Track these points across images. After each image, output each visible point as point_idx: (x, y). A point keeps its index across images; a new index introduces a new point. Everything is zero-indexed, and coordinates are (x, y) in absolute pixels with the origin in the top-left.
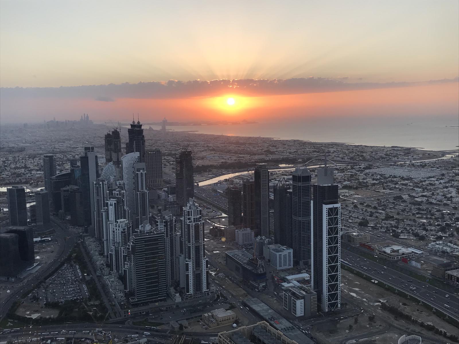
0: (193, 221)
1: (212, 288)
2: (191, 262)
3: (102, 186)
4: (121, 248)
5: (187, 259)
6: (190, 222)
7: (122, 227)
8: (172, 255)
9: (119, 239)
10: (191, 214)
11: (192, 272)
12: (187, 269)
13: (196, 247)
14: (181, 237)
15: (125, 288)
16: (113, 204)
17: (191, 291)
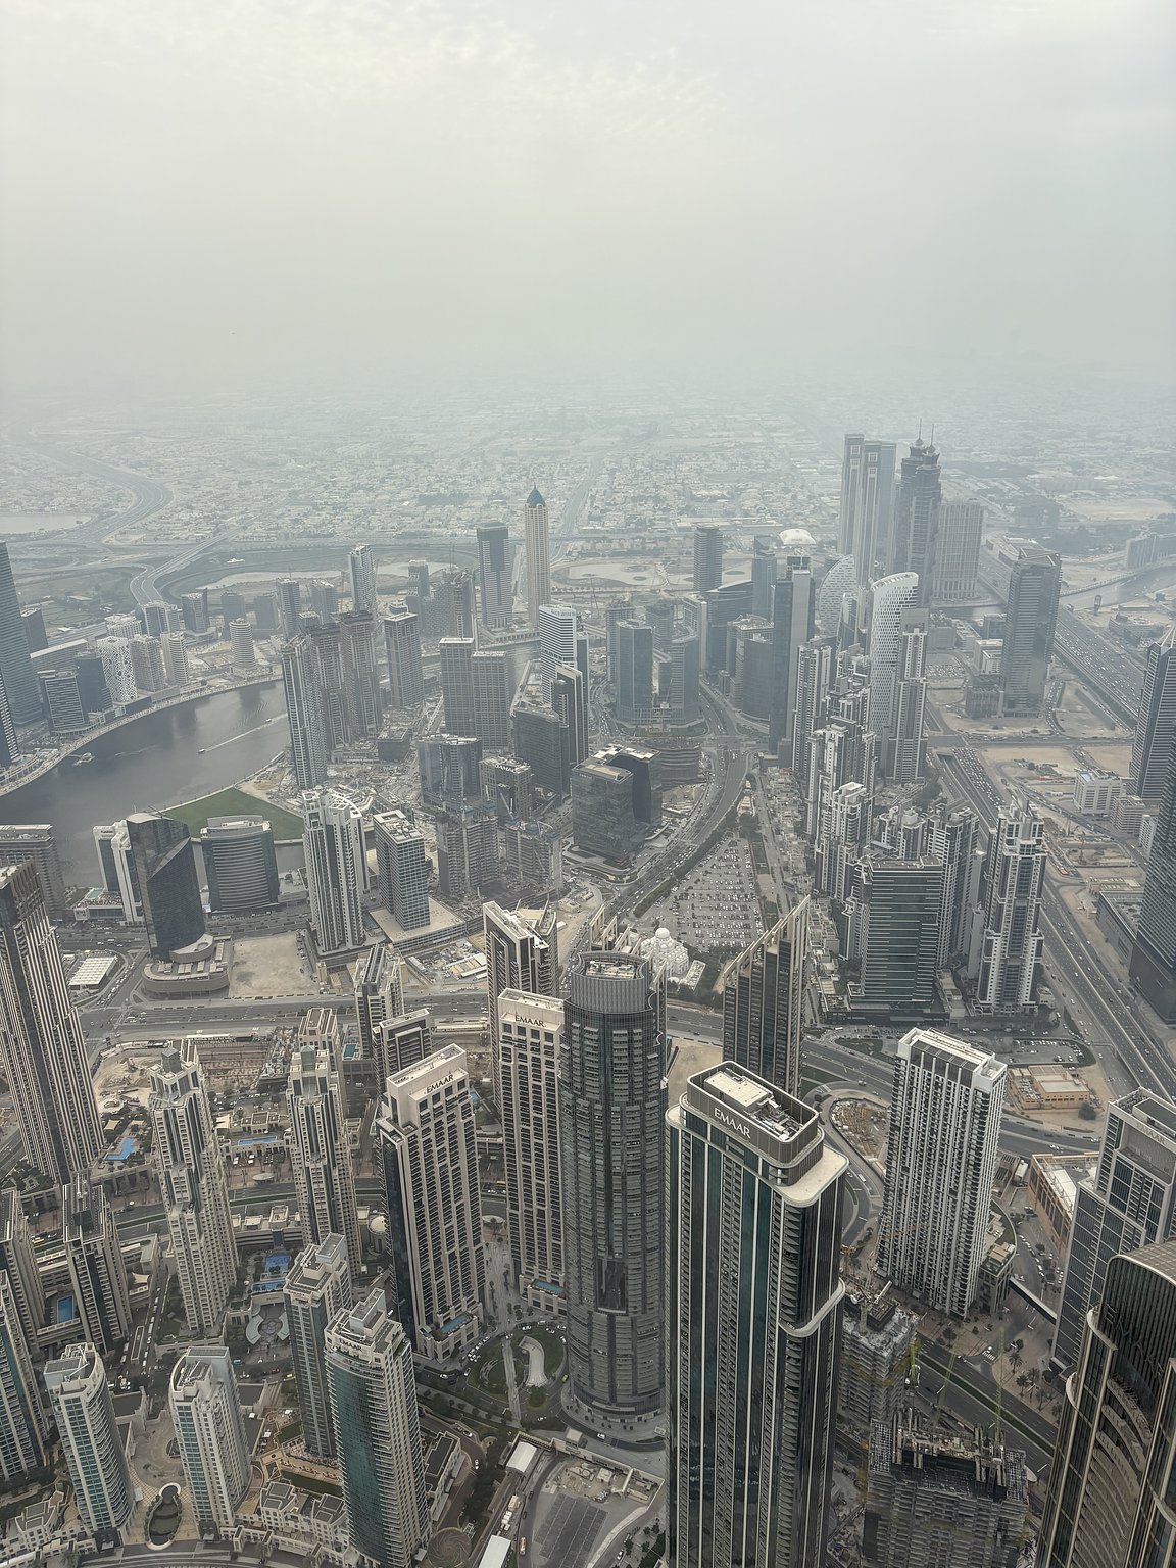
0: (1018, 851)
1: (1043, 998)
2: (1000, 940)
3: (817, 659)
4: (842, 849)
6: (1010, 851)
7: (849, 804)
8: (958, 899)
9: (839, 827)
10: (1016, 833)
11: (998, 960)
12: (989, 952)
13: (1018, 908)
15: (843, 951)
16: (837, 739)
17: (992, 998)
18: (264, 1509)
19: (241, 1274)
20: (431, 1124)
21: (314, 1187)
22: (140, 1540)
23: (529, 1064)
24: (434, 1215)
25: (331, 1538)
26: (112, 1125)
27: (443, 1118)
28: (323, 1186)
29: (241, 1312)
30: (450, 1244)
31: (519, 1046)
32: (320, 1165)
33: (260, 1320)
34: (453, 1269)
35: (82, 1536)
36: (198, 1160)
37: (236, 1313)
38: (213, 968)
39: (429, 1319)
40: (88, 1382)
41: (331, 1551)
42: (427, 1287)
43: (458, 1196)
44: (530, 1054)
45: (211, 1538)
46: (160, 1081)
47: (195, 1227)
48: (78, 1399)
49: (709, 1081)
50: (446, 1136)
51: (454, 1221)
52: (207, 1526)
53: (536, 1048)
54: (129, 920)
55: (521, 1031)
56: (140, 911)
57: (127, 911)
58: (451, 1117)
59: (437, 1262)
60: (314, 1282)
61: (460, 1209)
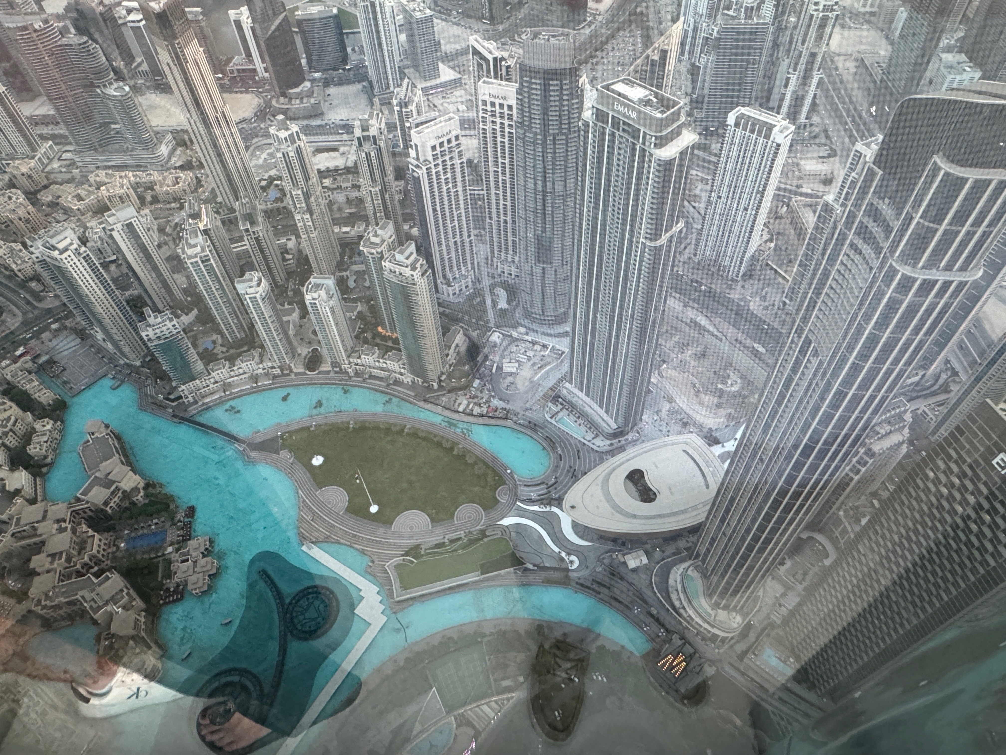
0: (822, 10)
2: (795, 76)
4: (701, 25)
5: (791, 70)
6: (816, 10)
11: (791, 91)
12: (786, 86)
13: (812, 53)
14: (795, 28)
15: (693, 92)
18: (362, 356)
19: (342, 256)
20: (439, 161)
21: (376, 202)
22: (302, 370)
23: (498, 127)
24: (444, 219)
25: (398, 370)
26: (264, 183)
27: (447, 158)
28: (380, 202)
29: (344, 274)
30: (454, 236)
31: (492, 115)
32: (377, 189)
33: (354, 277)
34: (457, 250)
35: (273, 367)
36: (308, 186)
37: (340, 274)
38: (312, 101)
39: (444, 276)
40: (260, 289)
41: (398, 376)
42: (442, 259)
43: (458, 208)
44: (498, 120)
45: (338, 369)
46: (278, 136)
47: (310, 223)
48: (255, 298)
49: (612, 87)
50: (449, 170)
51: (456, 223)
52: (335, 364)
53: (502, 117)
54: (261, 75)
55: (493, 104)
56: (266, 70)
57: (259, 70)
58: (451, 158)
59: (448, 246)
60: (377, 244)
61: (459, 217)
